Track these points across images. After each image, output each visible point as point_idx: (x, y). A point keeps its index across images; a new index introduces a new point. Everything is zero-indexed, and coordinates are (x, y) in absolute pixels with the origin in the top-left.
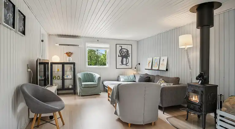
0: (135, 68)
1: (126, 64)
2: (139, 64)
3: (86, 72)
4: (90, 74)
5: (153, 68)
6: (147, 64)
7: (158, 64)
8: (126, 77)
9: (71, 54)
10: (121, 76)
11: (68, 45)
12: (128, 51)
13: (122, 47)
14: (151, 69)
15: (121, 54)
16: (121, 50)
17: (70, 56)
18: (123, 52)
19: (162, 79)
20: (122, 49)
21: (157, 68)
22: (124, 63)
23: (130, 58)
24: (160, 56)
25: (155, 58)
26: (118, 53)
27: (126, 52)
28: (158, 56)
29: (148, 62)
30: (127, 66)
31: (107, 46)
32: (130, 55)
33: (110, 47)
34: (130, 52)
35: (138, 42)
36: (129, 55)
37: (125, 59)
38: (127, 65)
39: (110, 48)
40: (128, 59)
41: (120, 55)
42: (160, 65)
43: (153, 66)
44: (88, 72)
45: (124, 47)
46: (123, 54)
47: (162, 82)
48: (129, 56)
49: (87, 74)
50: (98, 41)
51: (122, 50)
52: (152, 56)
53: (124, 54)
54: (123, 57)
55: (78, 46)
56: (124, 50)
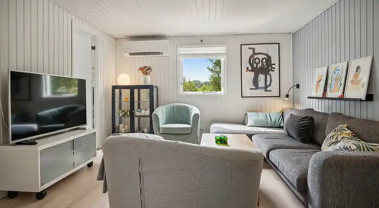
0: (287, 96)
1: (266, 88)
2: (298, 86)
3: (177, 104)
4: (184, 107)
5: (329, 95)
6: (315, 84)
7: (343, 82)
8: (261, 117)
9: (148, 70)
10: (249, 114)
11: (144, 54)
12: (269, 59)
13: (254, 49)
14: (324, 97)
15: (252, 65)
16: (251, 56)
17: (147, 74)
18: (257, 61)
19: (345, 125)
20: (254, 54)
21: (338, 94)
22: (261, 84)
23: (274, 75)
24: (347, 59)
25: (334, 66)
26: (246, 64)
27: (264, 60)
28: (343, 59)
29: (316, 80)
30: (266, 90)
31: (222, 49)
32: (276, 66)
33: (227, 51)
34: (274, 60)
35: (294, 35)
36: (273, 66)
37: (261, 77)
38: (268, 89)
39: (227, 54)
40: (270, 75)
41: (250, 68)
42: (349, 84)
43: (328, 89)
44: (180, 104)
45: (258, 49)
46: (257, 64)
47: (342, 136)
48: (272, 68)
49: (179, 108)
50: (202, 41)
51: (256, 56)
52: (327, 64)
53: (260, 65)
54: (257, 71)
55: (162, 53)
56: (261, 57)
